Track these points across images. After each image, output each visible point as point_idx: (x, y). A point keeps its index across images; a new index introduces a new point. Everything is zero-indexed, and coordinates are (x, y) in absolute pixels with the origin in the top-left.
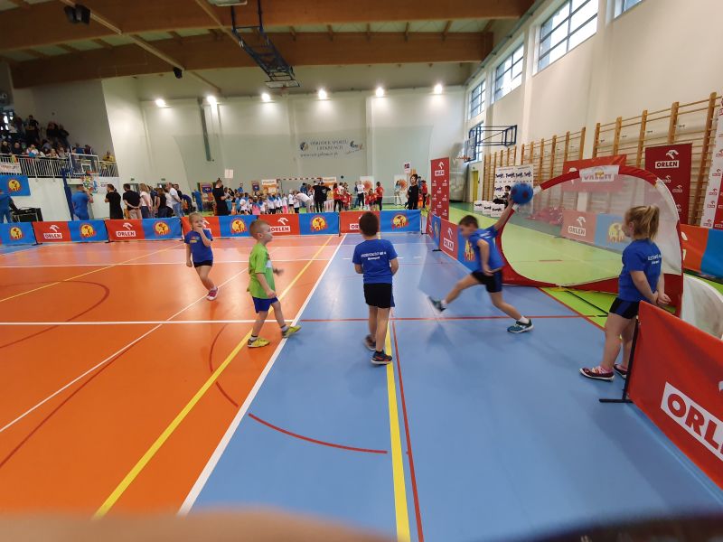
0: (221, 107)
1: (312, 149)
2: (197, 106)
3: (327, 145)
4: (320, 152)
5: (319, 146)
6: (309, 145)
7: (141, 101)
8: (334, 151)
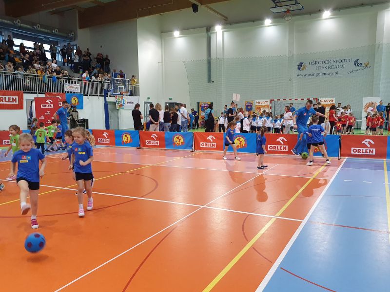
0: (225, 34)
1: (310, 69)
2: (205, 34)
3: (327, 65)
4: (318, 72)
5: (318, 66)
6: (308, 64)
7: (163, 33)
8: (335, 70)
